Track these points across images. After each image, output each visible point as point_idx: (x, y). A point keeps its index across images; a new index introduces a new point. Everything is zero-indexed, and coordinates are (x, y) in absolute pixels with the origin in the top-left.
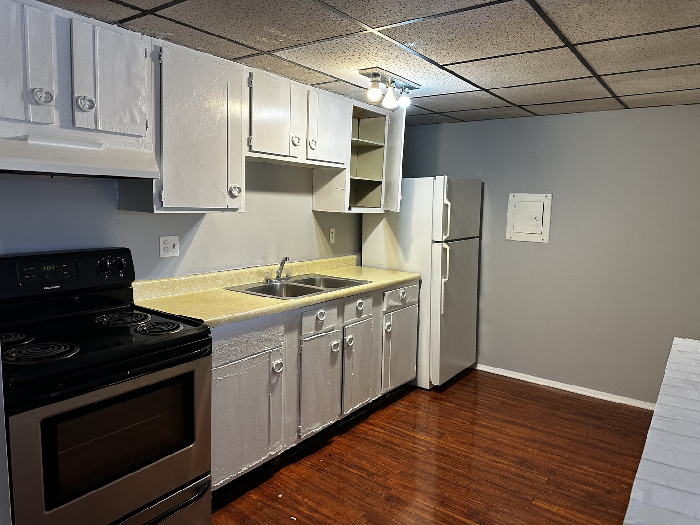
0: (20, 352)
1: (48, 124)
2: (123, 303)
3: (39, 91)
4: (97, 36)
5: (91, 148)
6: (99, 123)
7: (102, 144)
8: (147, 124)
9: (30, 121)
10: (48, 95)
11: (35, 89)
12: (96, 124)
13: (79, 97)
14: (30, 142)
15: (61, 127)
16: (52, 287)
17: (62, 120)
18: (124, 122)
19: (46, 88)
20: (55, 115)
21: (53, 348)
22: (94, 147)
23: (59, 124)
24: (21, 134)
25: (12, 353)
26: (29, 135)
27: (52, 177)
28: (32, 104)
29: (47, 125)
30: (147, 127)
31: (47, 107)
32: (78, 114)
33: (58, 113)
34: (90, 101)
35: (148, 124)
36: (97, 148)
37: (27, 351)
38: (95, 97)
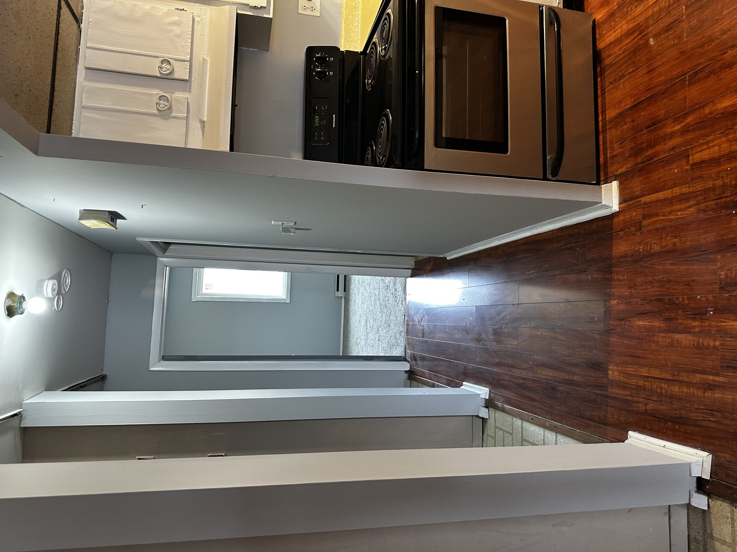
0: (380, 154)
1: (188, 102)
2: (359, 62)
3: (159, 105)
4: (97, 46)
5: (208, 69)
6: (183, 58)
7: (203, 58)
8: (180, 10)
9: (187, 116)
10: (161, 98)
11: (157, 108)
12: (184, 61)
13: (160, 72)
14: (205, 119)
15: (190, 91)
16: (334, 121)
17: (183, 91)
18: (180, 33)
19: (156, 99)
20: (179, 95)
21: (382, 129)
22: (207, 66)
23: (187, 93)
24: (199, 125)
25: (379, 159)
26: (199, 119)
27: (237, 106)
28: (171, 113)
29: (190, 103)
30: (183, 10)
31: (173, 101)
32: (176, 76)
33: (176, 92)
34: (162, 62)
35: (180, 8)
36: (207, 63)
37: (380, 149)
38: (158, 57)
